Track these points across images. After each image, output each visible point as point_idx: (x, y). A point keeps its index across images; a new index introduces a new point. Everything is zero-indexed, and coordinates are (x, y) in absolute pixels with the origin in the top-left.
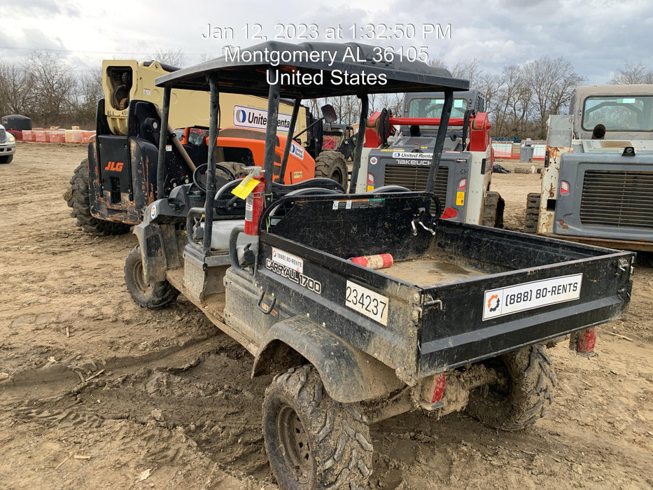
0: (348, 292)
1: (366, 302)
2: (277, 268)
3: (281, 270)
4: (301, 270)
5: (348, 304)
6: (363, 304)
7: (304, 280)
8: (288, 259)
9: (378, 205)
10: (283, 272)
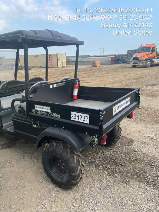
0: (72, 115)
1: (80, 117)
2: (38, 112)
3: (40, 112)
4: (49, 111)
5: (72, 119)
6: (79, 118)
7: (51, 114)
8: (43, 108)
9: (63, 85)
10: (41, 113)
